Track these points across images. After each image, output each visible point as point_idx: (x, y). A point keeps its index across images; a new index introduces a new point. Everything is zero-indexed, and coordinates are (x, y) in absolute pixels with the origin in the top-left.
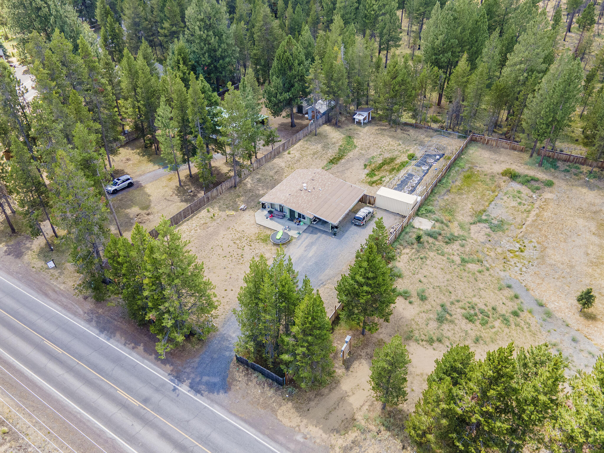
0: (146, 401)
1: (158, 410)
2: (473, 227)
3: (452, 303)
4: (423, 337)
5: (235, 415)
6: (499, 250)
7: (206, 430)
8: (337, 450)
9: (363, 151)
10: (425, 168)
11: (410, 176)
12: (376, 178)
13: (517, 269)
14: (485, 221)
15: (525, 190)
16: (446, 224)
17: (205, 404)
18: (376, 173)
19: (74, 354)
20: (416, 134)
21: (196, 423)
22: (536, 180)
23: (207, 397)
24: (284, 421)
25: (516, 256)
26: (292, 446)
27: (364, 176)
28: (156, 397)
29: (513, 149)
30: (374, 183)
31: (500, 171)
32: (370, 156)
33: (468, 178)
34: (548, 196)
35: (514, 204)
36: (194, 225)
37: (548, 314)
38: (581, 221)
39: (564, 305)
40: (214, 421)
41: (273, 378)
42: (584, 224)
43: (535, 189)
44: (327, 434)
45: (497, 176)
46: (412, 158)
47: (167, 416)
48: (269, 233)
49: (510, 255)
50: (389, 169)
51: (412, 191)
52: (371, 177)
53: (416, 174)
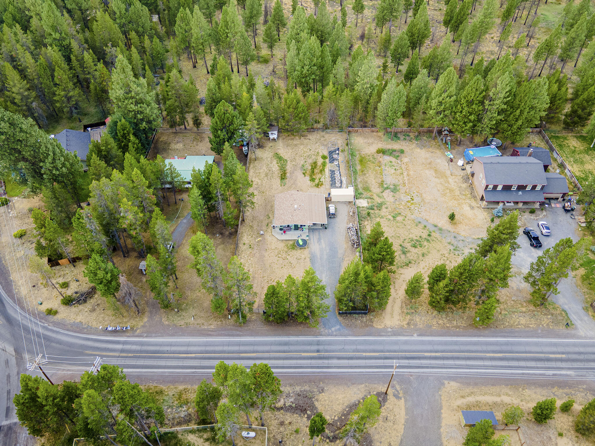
0: (318, 351)
1: (327, 351)
2: (383, 194)
3: (403, 242)
4: (403, 264)
5: (359, 336)
6: (403, 203)
7: (354, 347)
8: (406, 326)
9: (294, 163)
10: (336, 163)
11: (332, 172)
12: (317, 181)
13: (417, 211)
14: (387, 188)
15: (393, 159)
16: (372, 199)
17: (343, 338)
18: (314, 177)
19: (263, 352)
20: (313, 137)
21: (347, 347)
22: (394, 151)
23: (341, 335)
24: (379, 327)
25: (412, 204)
26: (390, 334)
27: (309, 182)
28: (321, 348)
29: (373, 132)
30: (318, 185)
31: (375, 151)
32: (300, 165)
33: (361, 161)
34: (405, 160)
35: (393, 171)
36: (246, 256)
37: (440, 229)
38: (427, 172)
39: (444, 222)
40: (353, 343)
41: (362, 313)
42: (429, 173)
43: (397, 157)
44: (397, 323)
45: (375, 155)
46: (324, 157)
47: (333, 351)
48: (291, 243)
49: (409, 204)
50: (319, 172)
51: (341, 182)
52: (314, 181)
53: (334, 170)
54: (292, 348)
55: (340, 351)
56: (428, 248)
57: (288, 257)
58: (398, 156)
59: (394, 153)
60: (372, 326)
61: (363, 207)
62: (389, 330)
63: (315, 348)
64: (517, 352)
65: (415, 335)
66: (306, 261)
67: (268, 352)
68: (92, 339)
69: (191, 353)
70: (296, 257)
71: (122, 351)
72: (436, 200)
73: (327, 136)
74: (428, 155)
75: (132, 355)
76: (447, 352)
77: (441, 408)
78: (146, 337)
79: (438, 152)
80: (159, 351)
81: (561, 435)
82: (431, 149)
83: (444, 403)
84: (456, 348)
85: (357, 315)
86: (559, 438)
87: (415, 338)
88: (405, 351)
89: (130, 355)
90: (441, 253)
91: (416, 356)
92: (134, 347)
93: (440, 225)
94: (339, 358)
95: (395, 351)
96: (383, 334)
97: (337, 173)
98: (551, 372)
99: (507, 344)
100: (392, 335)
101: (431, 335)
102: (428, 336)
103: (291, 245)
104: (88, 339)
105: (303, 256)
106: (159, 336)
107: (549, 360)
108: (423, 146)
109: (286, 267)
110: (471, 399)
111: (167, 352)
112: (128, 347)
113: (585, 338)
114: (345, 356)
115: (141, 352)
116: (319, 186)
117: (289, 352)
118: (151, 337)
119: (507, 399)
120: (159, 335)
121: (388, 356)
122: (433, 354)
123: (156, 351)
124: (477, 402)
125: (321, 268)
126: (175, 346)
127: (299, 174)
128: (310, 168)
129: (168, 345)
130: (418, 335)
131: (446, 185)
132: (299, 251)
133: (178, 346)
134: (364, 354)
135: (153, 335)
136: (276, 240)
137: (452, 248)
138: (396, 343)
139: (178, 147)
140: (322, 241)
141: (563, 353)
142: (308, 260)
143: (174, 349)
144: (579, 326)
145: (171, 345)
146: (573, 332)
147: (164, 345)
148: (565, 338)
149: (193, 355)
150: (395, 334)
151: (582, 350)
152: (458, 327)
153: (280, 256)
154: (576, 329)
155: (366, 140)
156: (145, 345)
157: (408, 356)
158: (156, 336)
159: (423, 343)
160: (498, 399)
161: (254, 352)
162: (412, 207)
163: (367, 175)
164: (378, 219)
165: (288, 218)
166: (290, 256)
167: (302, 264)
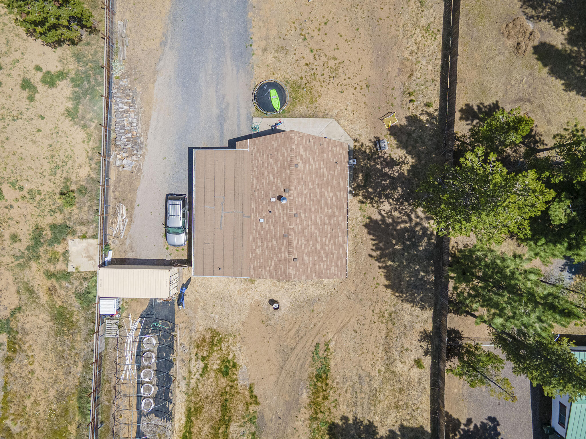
16: (50, 275)
18: (223, 381)
27: (241, 361)
30: (212, 344)
36: (424, 62)
50: (207, 407)
51: (139, 355)
52: (225, 361)
53: (155, 420)
57: (309, 57)
61: (84, 237)
66: (263, 44)
70: (290, 57)
97: (148, 401)
105: (270, 59)
109: (316, 24)
116: (208, 336)
127: (270, 398)
128: (233, 428)
132: (278, 78)
140: (215, 111)
142: (257, 46)
153: (332, 63)
163: (52, 393)
164: (47, 187)
165: (306, 162)
166: (304, 61)
167: (274, 32)
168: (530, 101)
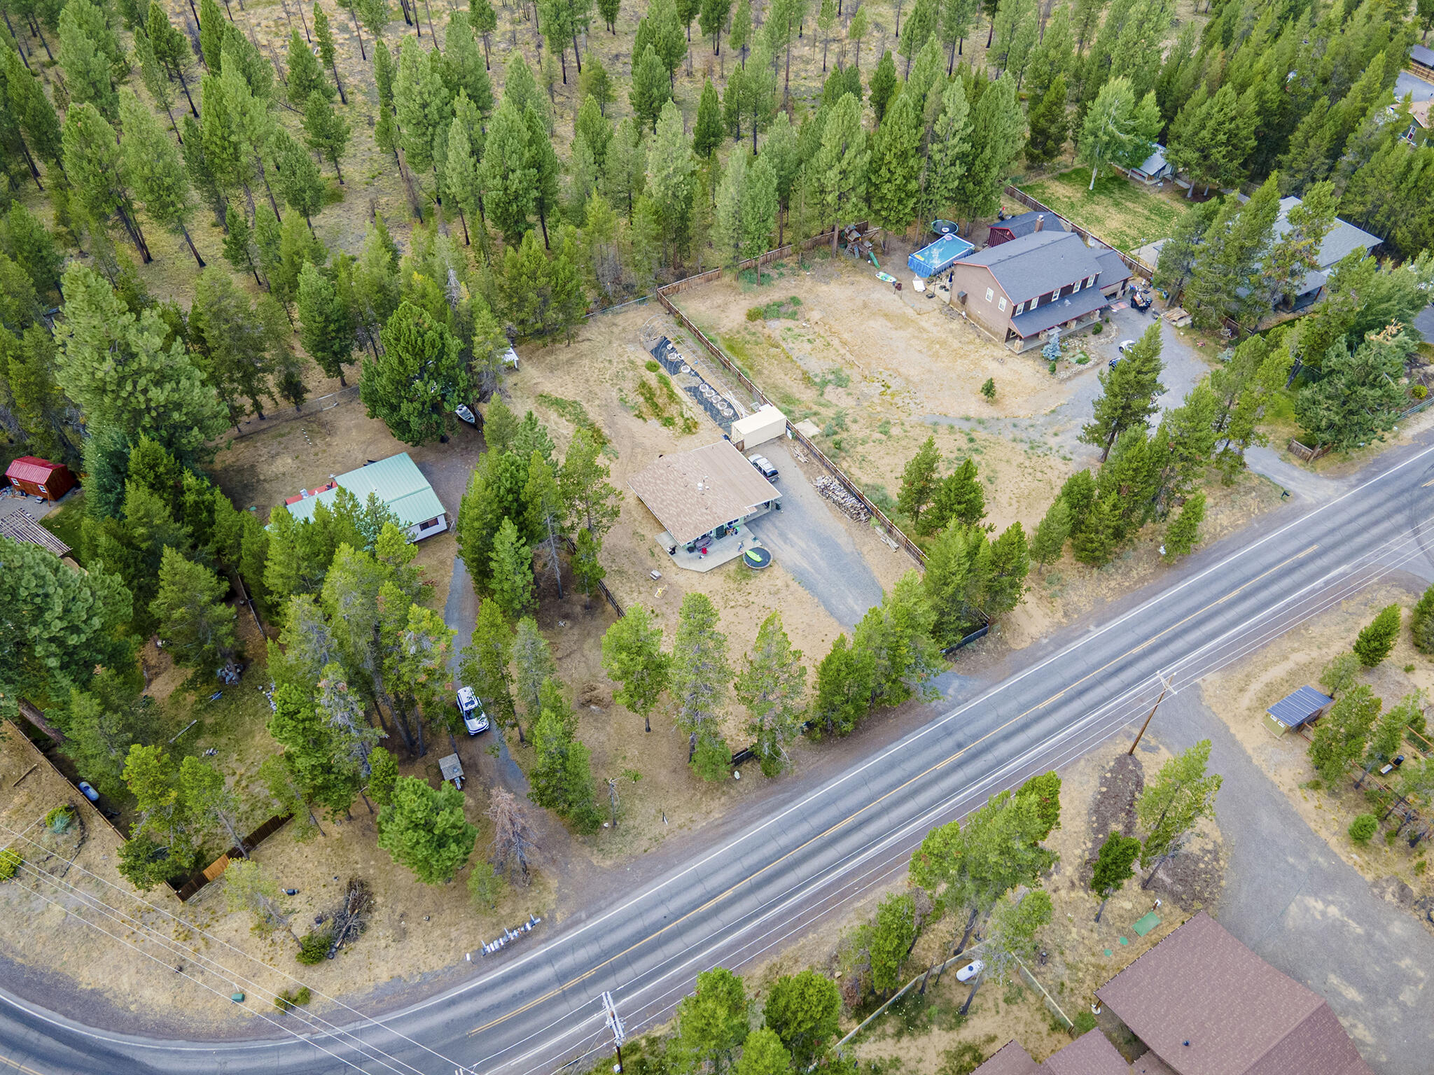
0: (960, 746)
1: (975, 737)
2: (825, 396)
5: (1005, 679)
6: (876, 400)
7: (1013, 705)
8: (1064, 620)
9: (597, 402)
10: (685, 370)
11: (694, 391)
12: (679, 422)
13: (912, 405)
14: (825, 383)
15: (790, 323)
16: (816, 414)
17: (983, 698)
18: (666, 415)
19: (862, 805)
20: (595, 332)
21: (1002, 711)
22: (780, 305)
23: (975, 695)
24: (1023, 645)
25: (893, 395)
26: (1051, 648)
27: (664, 429)
28: (959, 736)
29: (709, 280)
30: (688, 428)
31: (744, 318)
32: (616, 402)
33: (731, 348)
34: (816, 315)
35: (808, 347)
37: (980, 422)
38: (872, 323)
39: (976, 407)
40: (1006, 696)
41: (979, 636)
42: (877, 325)
43: (793, 316)
44: (1047, 622)
45: (750, 325)
46: (651, 367)
47: (986, 731)
48: (733, 567)
49: (888, 398)
50: (667, 400)
51: (730, 406)
52: (673, 424)
53: (693, 384)
54: (910, 766)
55: (996, 724)
56: (988, 466)
57: (751, 598)
58: (795, 313)
59: (783, 310)
60: (1010, 650)
61: (814, 436)
62: (1045, 641)
63: (949, 743)
64: (1254, 576)
65: (1092, 628)
66: (792, 589)
67: (871, 800)
68: (461, 996)
69: (721, 892)
70: (766, 591)
71: (562, 977)
72: (930, 371)
73: (620, 320)
74: (849, 291)
75: (593, 972)
76: (1162, 630)
77: (1227, 728)
78: (589, 917)
79: (863, 281)
80: (646, 929)
81: (1409, 669)
82: (845, 278)
83: (1225, 717)
84: (1168, 615)
85: (973, 644)
86: (1410, 675)
87: (1096, 633)
88: (1100, 664)
89: (587, 975)
90: (1015, 464)
91: (1123, 663)
92: (582, 954)
93: (972, 414)
94: (1007, 737)
95: (1085, 674)
96: (1040, 653)
97: (705, 390)
98: (1319, 582)
99: (1232, 568)
100: (1057, 649)
101: (1117, 615)
102: (1111, 618)
103: (736, 572)
104: (452, 1003)
105: (780, 583)
106: (618, 899)
107: (1302, 564)
108: (827, 278)
110: (1256, 687)
111: (667, 920)
112: (567, 962)
113: (1319, 504)
114: (1012, 728)
115: (607, 954)
116: (693, 430)
117: (910, 777)
118: (600, 911)
119: (1301, 657)
120: (615, 895)
121: (1080, 688)
122: (1145, 645)
123: (639, 932)
124: (1267, 685)
125: (833, 590)
126: (671, 897)
127: (628, 421)
128: (641, 399)
129: (656, 906)
130: (1098, 626)
131: (925, 336)
132: (764, 577)
133: (677, 894)
134: (1041, 706)
135: (603, 903)
136: (696, 575)
137: (1026, 447)
138: (1073, 657)
139: (282, 470)
140: (791, 536)
141: (1311, 543)
142: (794, 585)
143: (674, 905)
144: (1298, 491)
145: (660, 901)
146: (1297, 503)
147: (647, 910)
148: (1295, 517)
149: (729, 893)
150: (1060, 643)
151: (1329, 525)
152: (1142, 579)
153: (732, 604)
154: (1297, 497)
155: (708, 303)
156: (602, 936)
157: (1110, 670)
158: (612, 903)
159: (1113, 635)
160: (1289, 665)
161: (844, 816)
162: (898, 400)
163: (766, 372)
164: (860, 448)
165: (702, 515)
166: (754, 593)
167: (790, 598)
168: (559, 659)
